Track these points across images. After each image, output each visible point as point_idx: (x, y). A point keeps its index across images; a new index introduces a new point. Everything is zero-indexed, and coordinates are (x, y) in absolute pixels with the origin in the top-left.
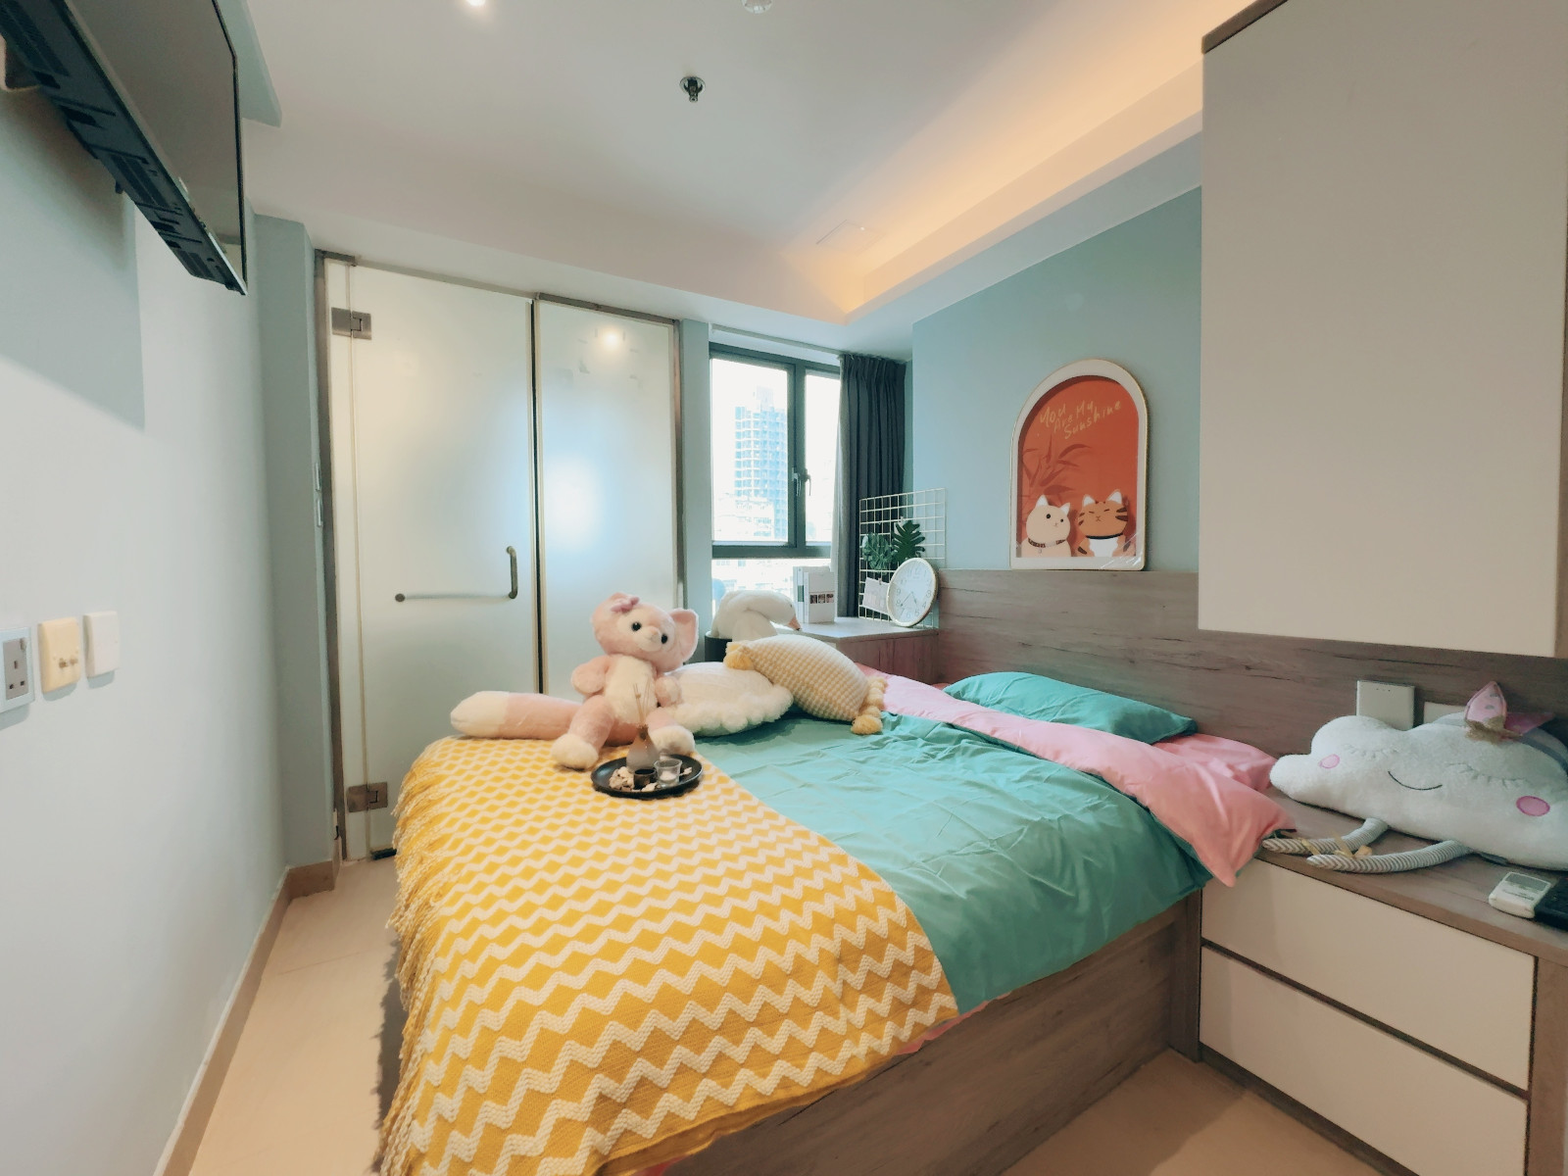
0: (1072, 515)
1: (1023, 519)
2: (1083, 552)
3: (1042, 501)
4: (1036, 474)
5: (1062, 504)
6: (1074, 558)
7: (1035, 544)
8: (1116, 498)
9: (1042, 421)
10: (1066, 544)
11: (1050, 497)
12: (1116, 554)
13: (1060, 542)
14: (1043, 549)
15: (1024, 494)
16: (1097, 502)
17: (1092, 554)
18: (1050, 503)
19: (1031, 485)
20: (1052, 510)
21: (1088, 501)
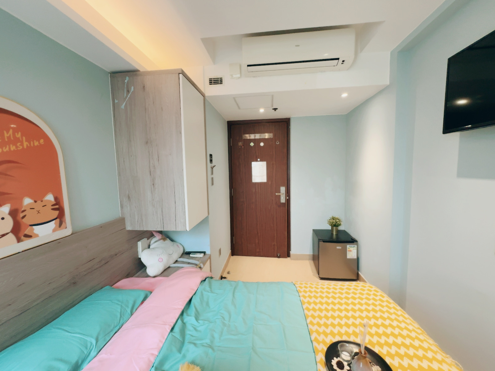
0: (13, 213)
2: (28, 236)
6: (21, 243)
8: (50, 198)
10: (11, 235)
12: (54, 231)
16: (35, 202)
17: (37, 236)
21: (27, 201)
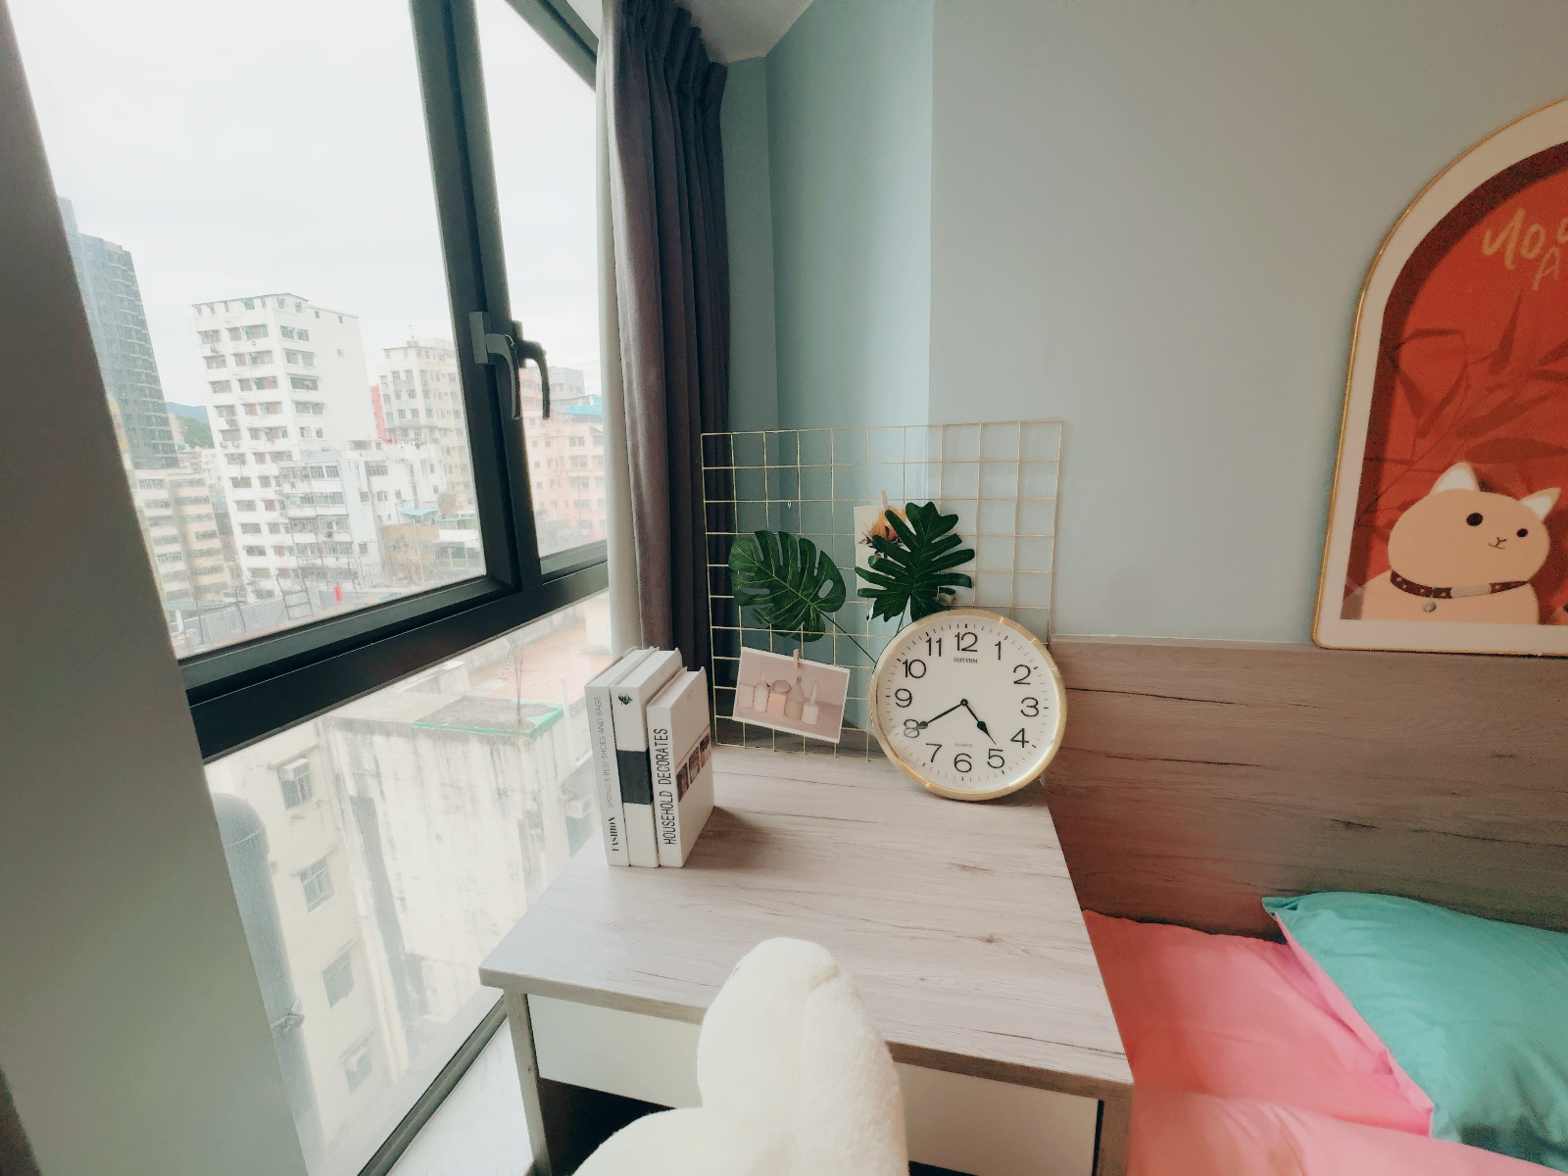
0: (1560, 522)
1: (1381, 521)
3: (1459, 479)
4: (1447, 400)
5: (1531, 491)
6: (1549, 630)
7: (1412, 588)
9: (1489, 250)
10: (1527, 591)
11: (1485, 468)
13: (1506, 586)
14: (1439, 602)
15: (1391, 453)
18: (1485, 485)
19: (1421, 433)
20: (1491, 504)
